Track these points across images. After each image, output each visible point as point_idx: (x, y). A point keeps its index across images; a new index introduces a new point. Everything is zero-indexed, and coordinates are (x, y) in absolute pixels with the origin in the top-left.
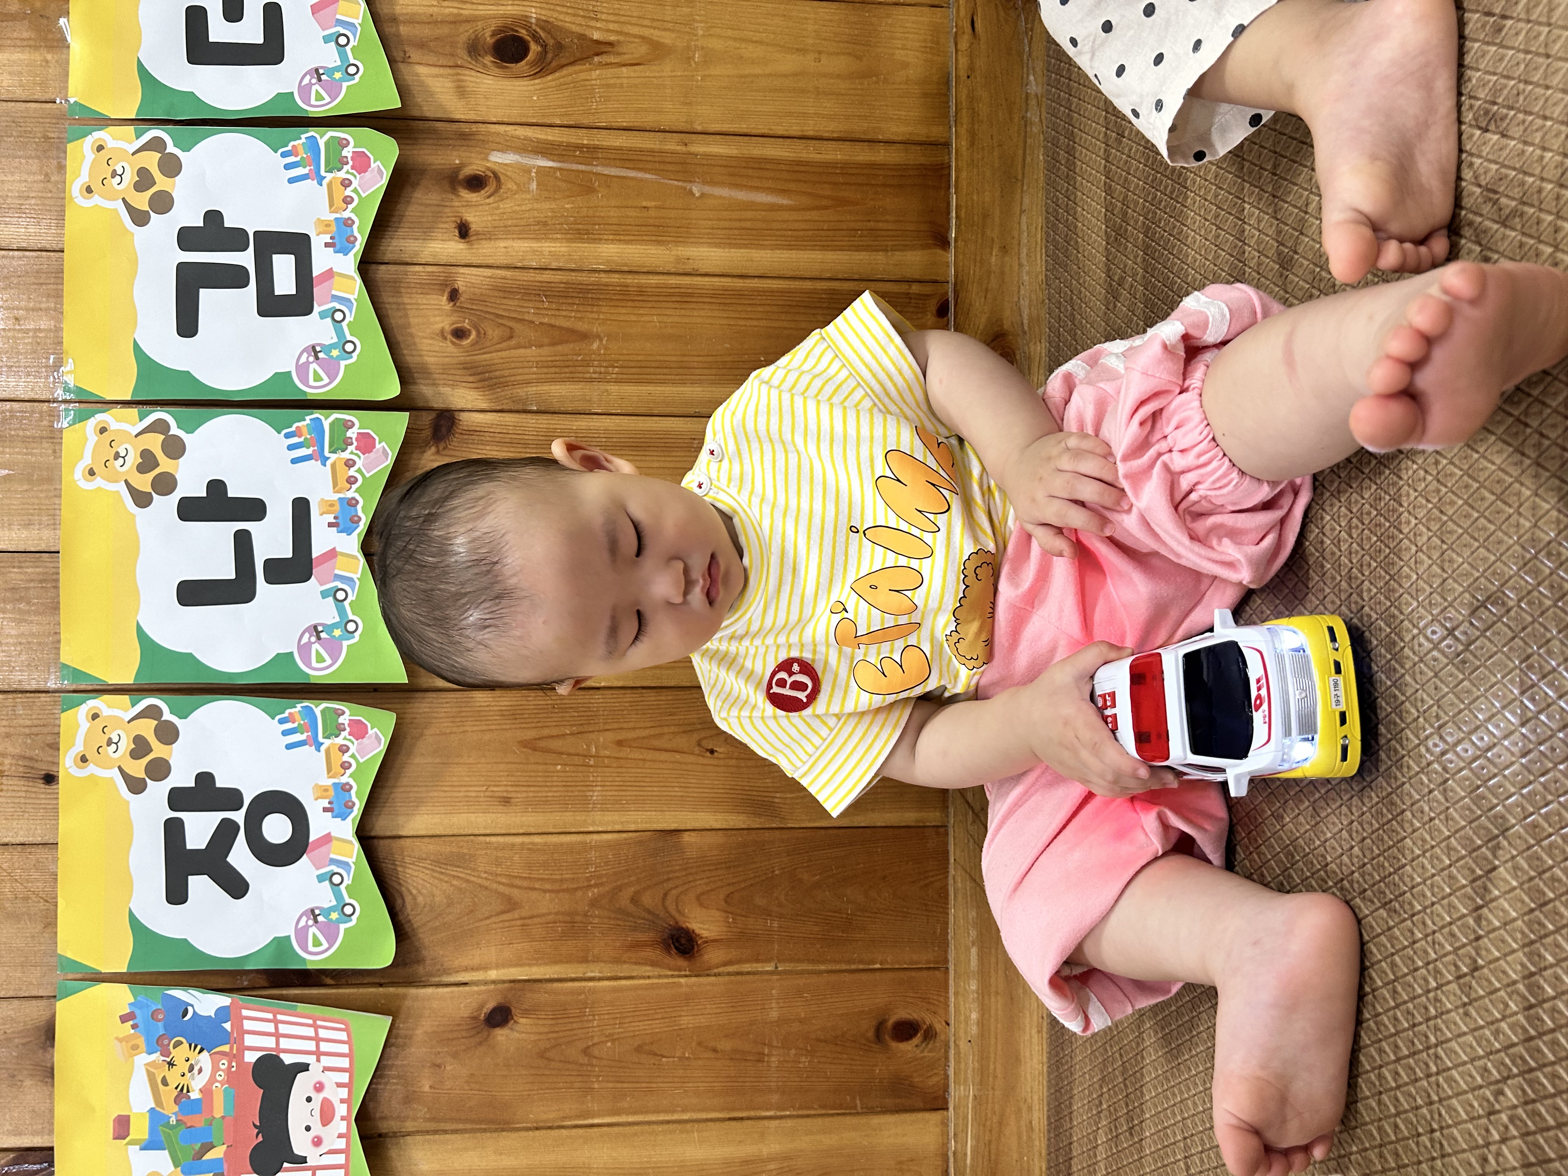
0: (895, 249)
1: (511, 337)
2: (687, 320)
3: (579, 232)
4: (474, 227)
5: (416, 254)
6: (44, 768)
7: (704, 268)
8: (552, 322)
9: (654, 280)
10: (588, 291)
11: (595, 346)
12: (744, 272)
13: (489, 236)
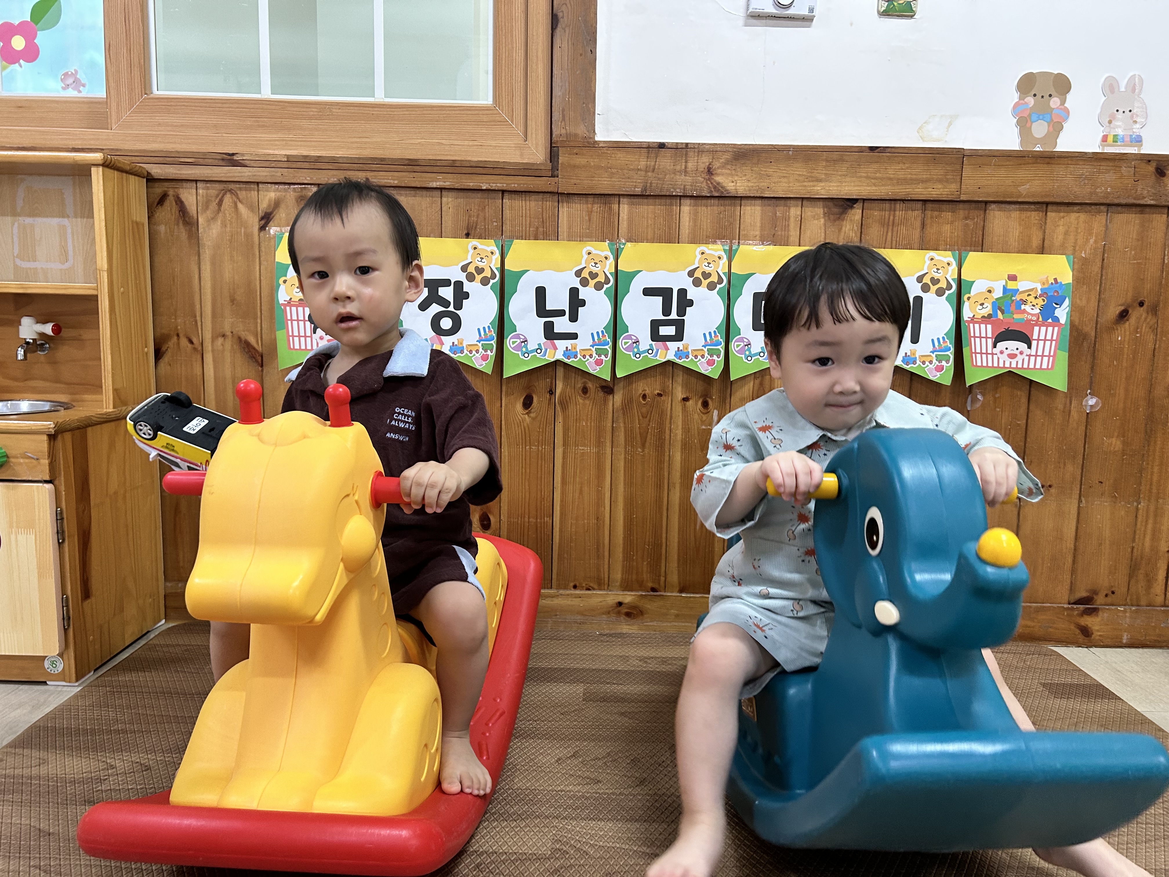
0: (679, 571)
1: (643, 417)
2: (650, 487)
3: (685, 445)
4: (687, 403)
5: (676, 381)
6: (472, 233)
7: (671, 494)
8: (649, 434)
9: (666, 474)
10: (661, 448)
11: (639, 450)
12: (669, 510)
13: (684, 409)
